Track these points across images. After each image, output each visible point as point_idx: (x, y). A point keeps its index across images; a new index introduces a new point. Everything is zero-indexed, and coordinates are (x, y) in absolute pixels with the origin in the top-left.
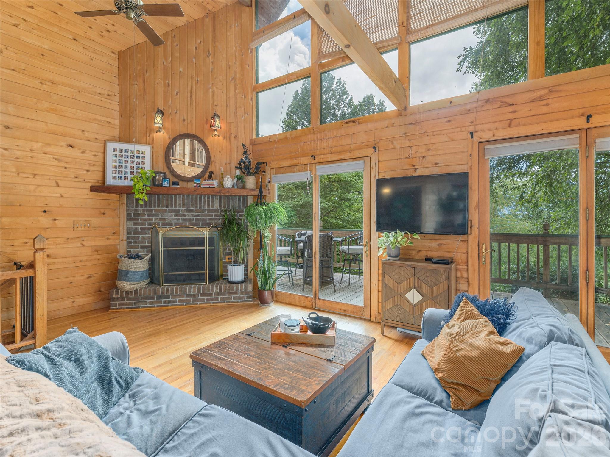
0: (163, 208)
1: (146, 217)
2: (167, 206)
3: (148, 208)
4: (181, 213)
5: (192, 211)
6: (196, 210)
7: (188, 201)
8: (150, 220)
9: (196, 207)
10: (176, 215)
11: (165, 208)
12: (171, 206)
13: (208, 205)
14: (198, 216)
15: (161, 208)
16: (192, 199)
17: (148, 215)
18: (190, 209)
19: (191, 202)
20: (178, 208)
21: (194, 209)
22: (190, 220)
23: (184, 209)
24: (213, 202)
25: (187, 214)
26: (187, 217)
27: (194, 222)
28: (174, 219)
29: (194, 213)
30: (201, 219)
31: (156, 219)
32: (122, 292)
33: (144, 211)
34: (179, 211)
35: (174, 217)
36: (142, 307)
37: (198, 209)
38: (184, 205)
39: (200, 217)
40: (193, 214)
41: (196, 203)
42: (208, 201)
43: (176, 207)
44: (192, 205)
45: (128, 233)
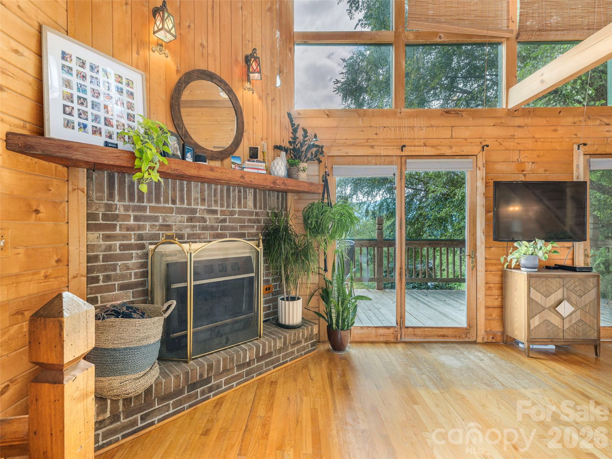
0: (167, 205)
1: (132, 222)
2: (174, 202)
3: (136, 203)
4: (198, 215)
5: (215, 212)
6: (221, 211)
7: (209, 195)
8: (139, 228)
9: (222, 206)
10: (190, 220)
11: (170, 205)
12: (182, 201)
13: (239, 203)
14: (224, 220)
15: (162, 205)
16: (216, 190)
17: (136, 218)
18: (213, 208)
19: (215, 196)
20: (193, 207)
21: (219, 208)
22: (212, 228)
23: (203, 207)
24: (245, 198)
25: (207, 216)
26: (208, 223)
27: (219, 231)
28: (187, 227)
29: (219, 216)
30: (228, 226)
31: (152, 226)
32: (115, 402)
33: (127, 208)
34: (194, 211)
35: (186, 223)
36: (160, 421)
37: (225, 209)
38: (203, 200)
39: (228, 224)
40: (218, 219)
41: (222, 199)
42: (239, 195)
43: (189, 203)
44: (216, 202)
45: (90, 259)
